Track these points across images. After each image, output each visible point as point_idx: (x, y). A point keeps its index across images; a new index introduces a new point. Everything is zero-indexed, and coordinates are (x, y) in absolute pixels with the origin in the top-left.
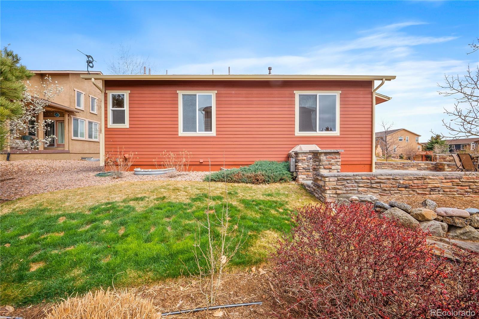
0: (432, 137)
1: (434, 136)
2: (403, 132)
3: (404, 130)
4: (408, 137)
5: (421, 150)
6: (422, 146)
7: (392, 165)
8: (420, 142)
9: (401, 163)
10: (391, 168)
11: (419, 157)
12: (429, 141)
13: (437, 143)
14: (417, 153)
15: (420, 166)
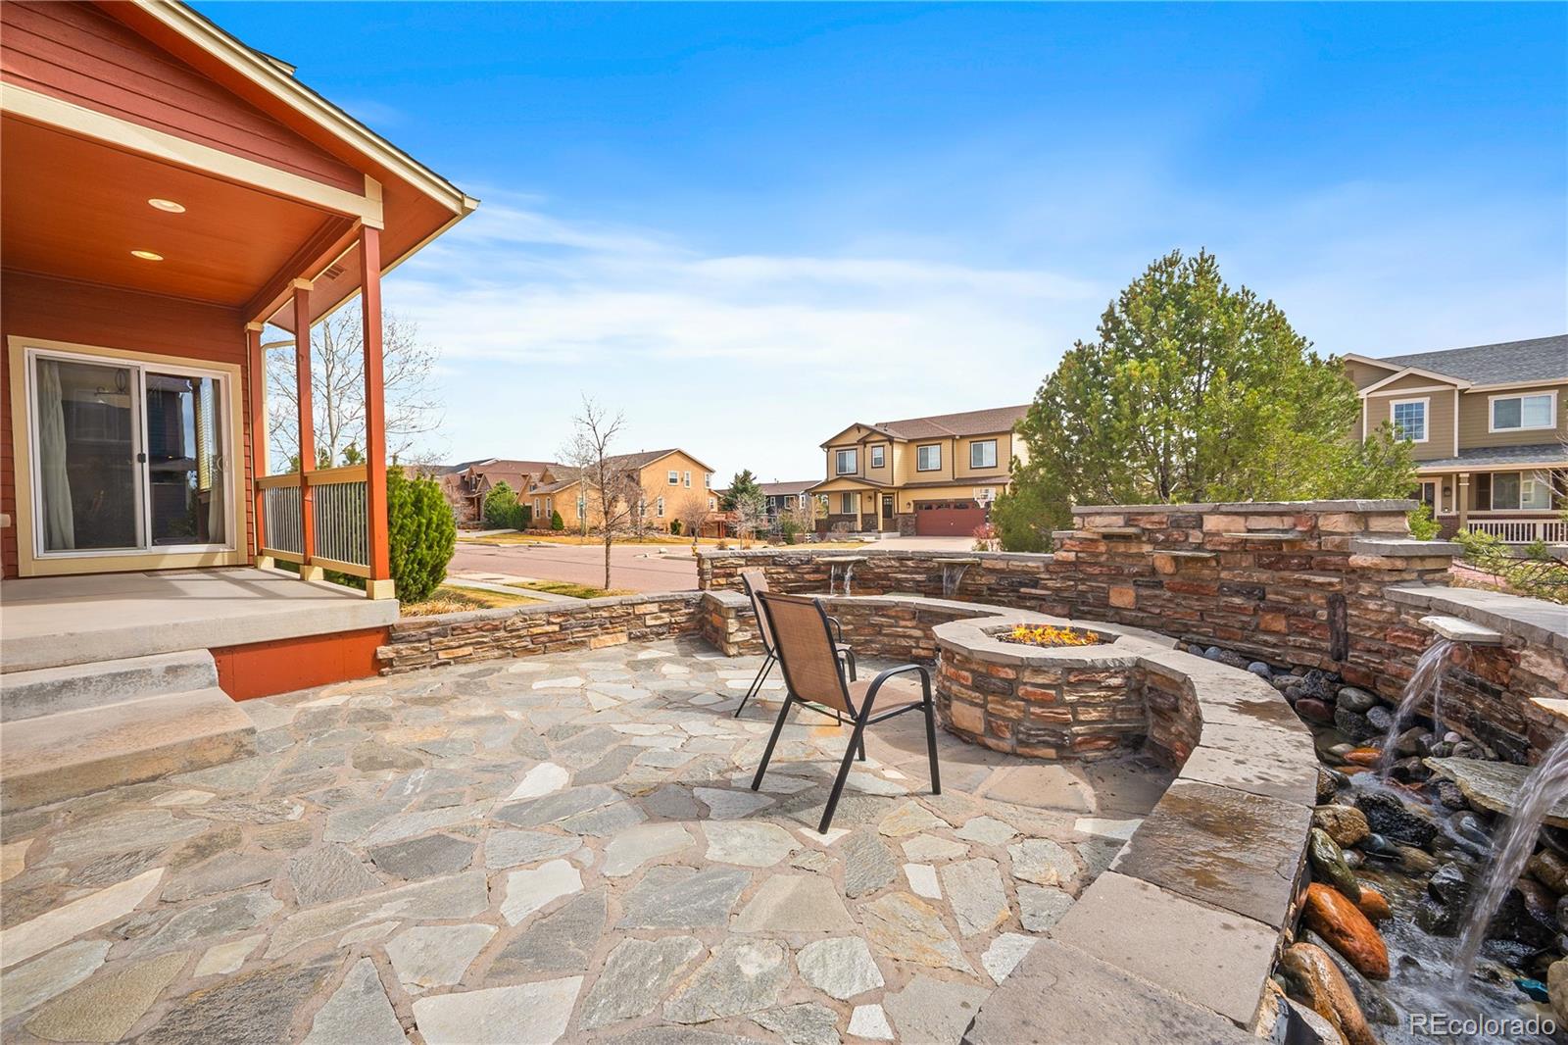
0: (736, 476)
1: (741, 474)
2: (677, 457)
3: (680, 452)
4: (690, 471)
5: (715, 509)
6: (719, 498)
7: (502, 634)
8: (714, 487)
9: (549, 613)
10: (497, 653)
11: (712, 529)
12: (732, 486)
13: (745, 490)
14: (709, 518)
15: (639, 617)
